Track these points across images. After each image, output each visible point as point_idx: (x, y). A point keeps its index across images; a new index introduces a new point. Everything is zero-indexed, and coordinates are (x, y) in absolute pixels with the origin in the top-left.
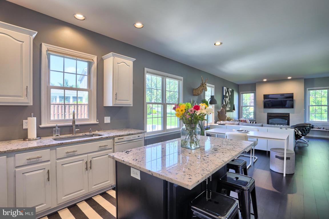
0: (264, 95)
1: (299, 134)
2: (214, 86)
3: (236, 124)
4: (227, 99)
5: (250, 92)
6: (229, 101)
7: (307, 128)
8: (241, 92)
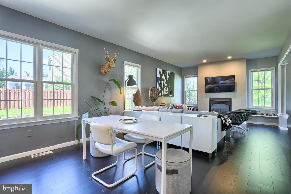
0: (205, 78)
1: (226, 123)
2: (140, 66)
3: (155, 110)
4: (164, 83)
5: (193, 75)
6: (166, 85)
7: (243, 115)
8: (184, 76)
